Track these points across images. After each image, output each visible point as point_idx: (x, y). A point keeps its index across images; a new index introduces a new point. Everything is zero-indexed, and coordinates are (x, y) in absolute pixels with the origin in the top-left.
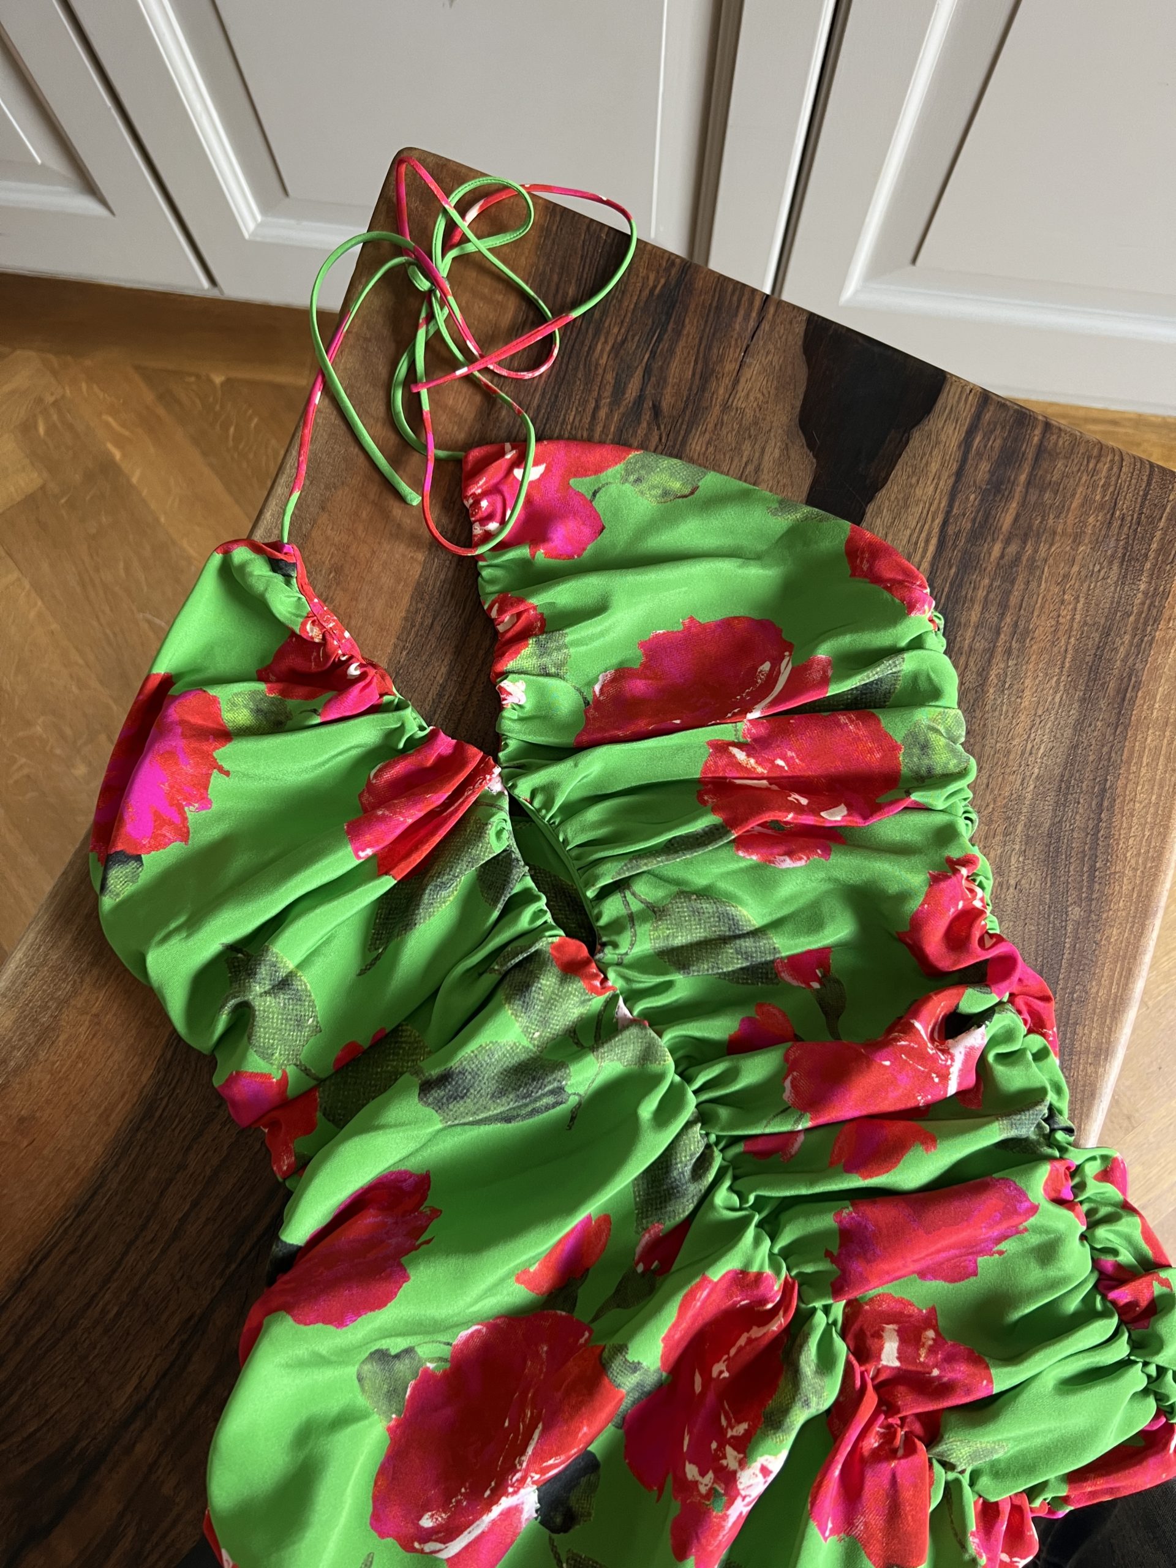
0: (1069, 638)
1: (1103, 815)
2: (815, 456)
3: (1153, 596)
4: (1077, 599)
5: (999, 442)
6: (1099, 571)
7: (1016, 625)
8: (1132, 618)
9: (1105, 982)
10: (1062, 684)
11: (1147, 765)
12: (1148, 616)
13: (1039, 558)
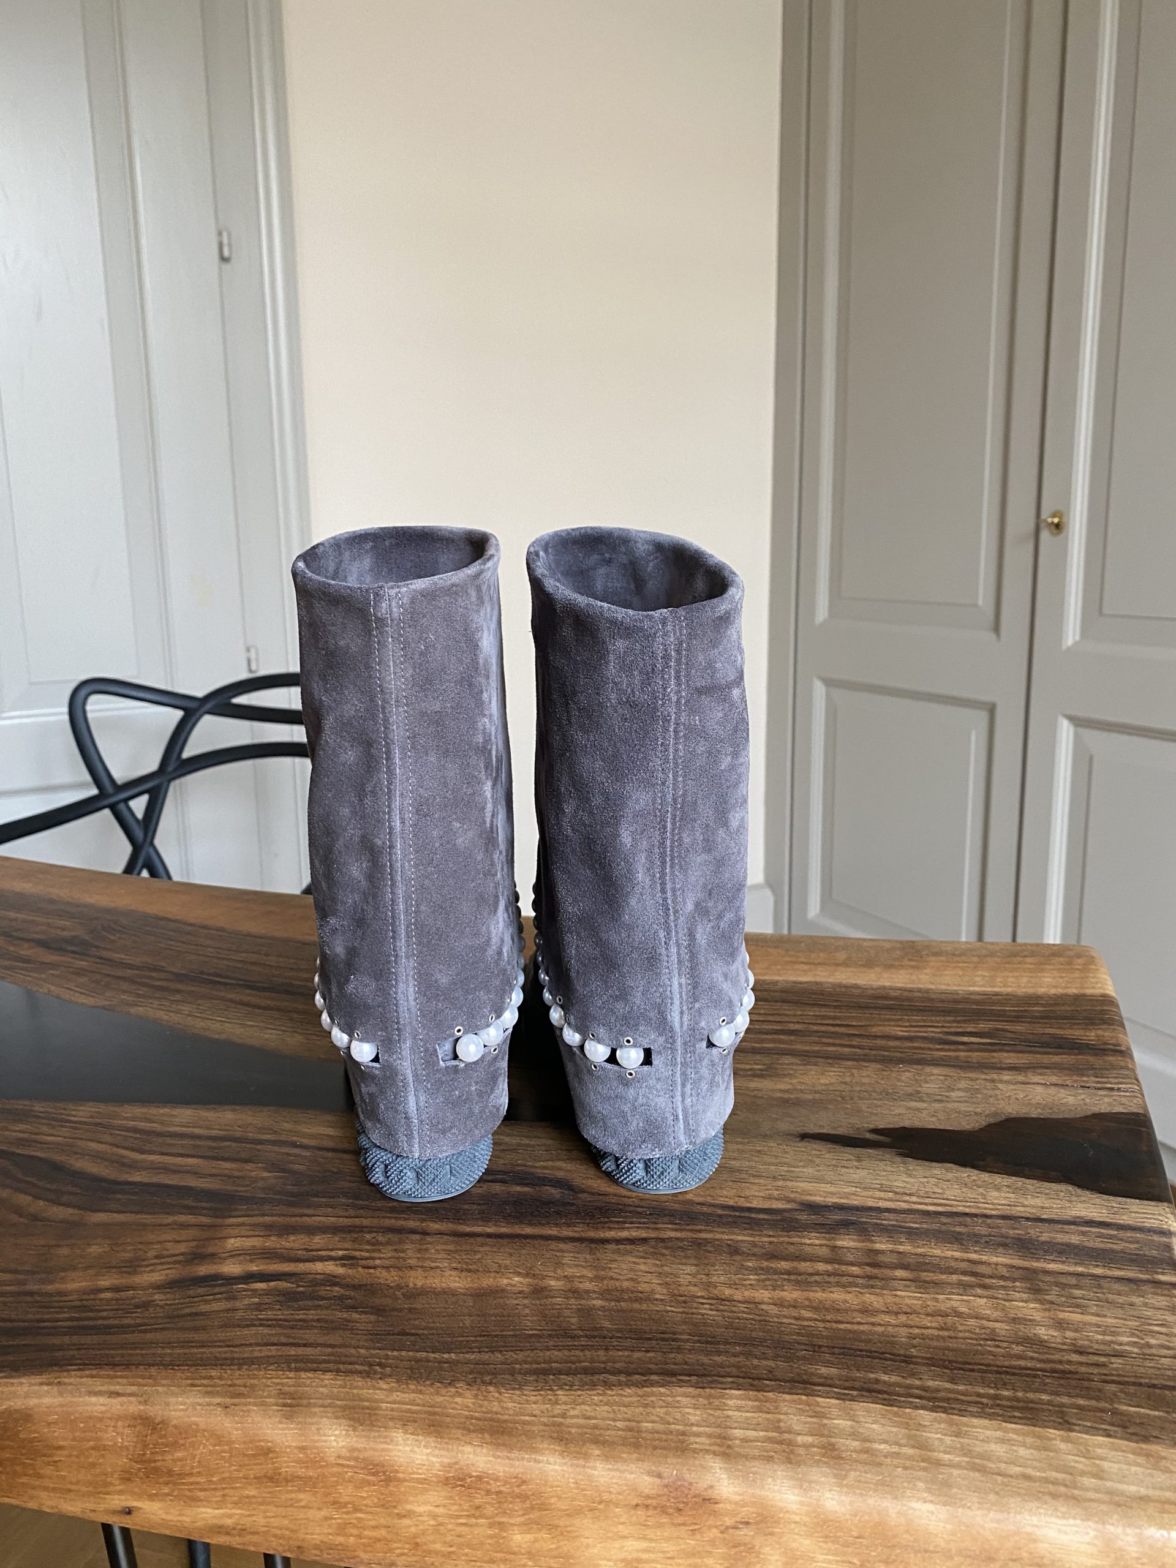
0: (880, 1325)
1: (637, 1377)
2: (981, 1129)
3: (998, 1405)
4: (941, 1329)
5: (1115, 1247)
6: (998, 1346)
7: (870, 1277)
8: (948, 1385)
9: (397, 1396)
11: (728, 1417)
12: (963, 1402)
13: (979, 1291)
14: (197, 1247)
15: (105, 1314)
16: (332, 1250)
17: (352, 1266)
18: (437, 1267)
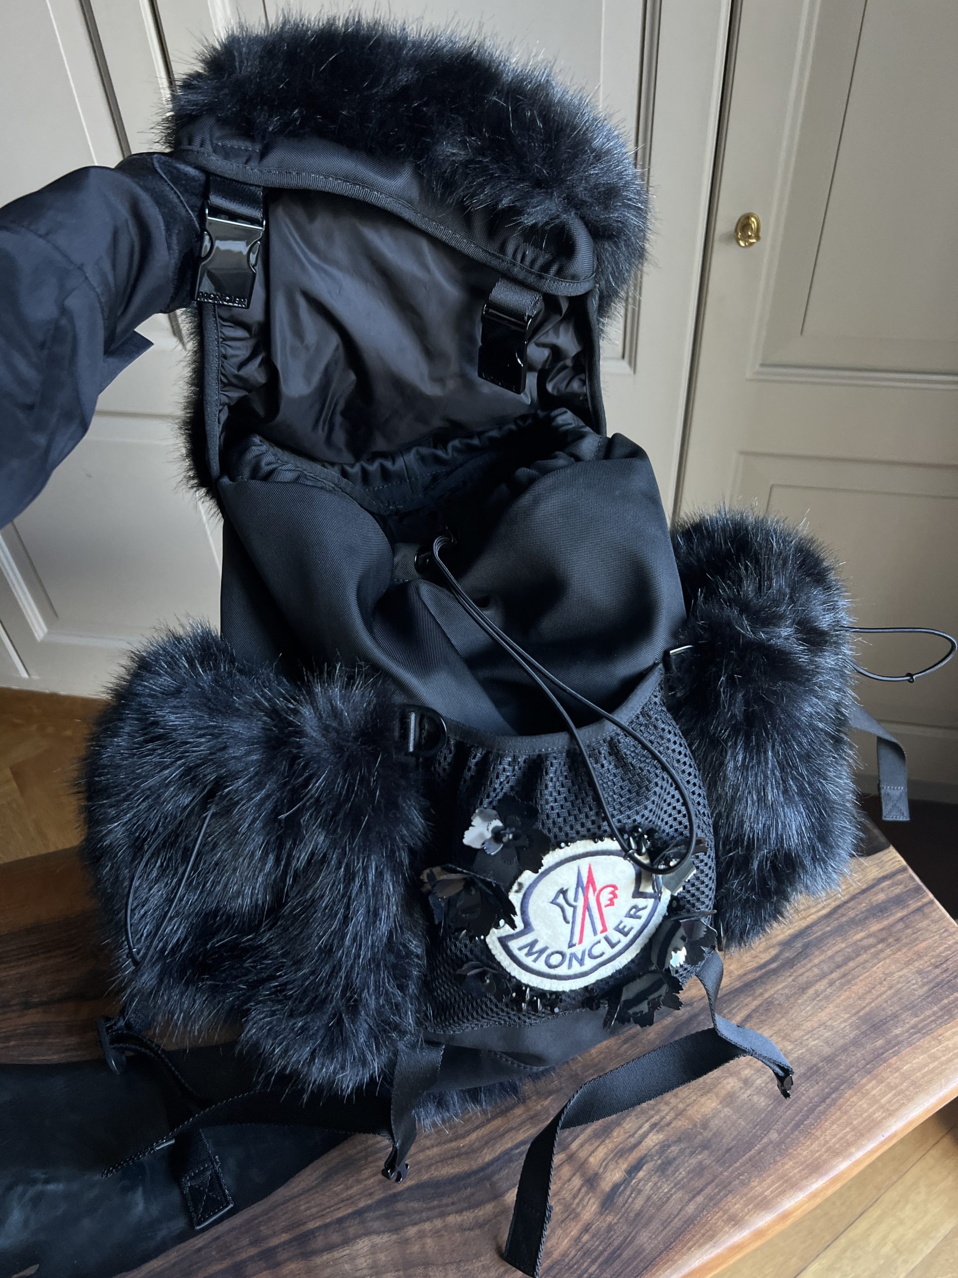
1: (827, 1100)
3: (938, 1017)
4: (890, 988)
5: (898, 891)
7: (844, 975)
8: (916, 1019)
10: (850, 1021)
11: (873, 1095)
12: (928, 1025)
13: (882, 955)
14: (582, 1176)
15: (601, 1248)
16: (640, 1127)
17: (661, 1129)
18: (695, 1100)
